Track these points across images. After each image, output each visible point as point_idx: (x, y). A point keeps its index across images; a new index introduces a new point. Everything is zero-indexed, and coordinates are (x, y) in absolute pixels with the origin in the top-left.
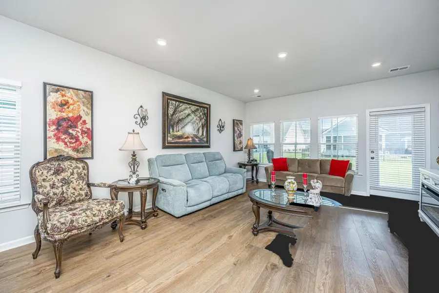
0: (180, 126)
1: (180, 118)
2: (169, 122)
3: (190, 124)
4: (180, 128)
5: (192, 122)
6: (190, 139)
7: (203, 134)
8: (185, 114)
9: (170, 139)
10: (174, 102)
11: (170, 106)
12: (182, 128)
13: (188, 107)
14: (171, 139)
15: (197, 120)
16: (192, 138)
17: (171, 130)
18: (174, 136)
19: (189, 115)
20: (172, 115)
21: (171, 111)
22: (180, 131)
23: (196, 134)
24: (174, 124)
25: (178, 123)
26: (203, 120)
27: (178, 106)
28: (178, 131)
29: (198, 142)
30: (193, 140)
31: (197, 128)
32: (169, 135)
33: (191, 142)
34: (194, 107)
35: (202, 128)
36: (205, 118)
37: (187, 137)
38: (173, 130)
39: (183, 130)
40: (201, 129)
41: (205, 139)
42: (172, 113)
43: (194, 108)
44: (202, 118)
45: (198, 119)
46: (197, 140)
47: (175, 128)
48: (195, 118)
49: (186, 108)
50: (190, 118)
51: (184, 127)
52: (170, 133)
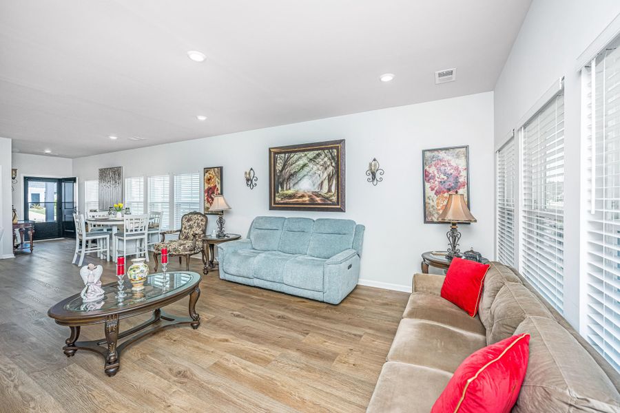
0: (292, 182)
1: (292, 172)
2: (276, 179)
3: (306, 177)
4: (292, 185)
5: (309, 174)
6: (307, 199)
7: (329, 190)
8: (298, 166)
9: (277, 199)
10: (283, 155)
11: (278, 162)
12: (294, 185)
13: (303, 155)
14: (280, 199)
15: (318, 169)
16: (309, 196)
17: (280, 189)
18: (283, 195)
19: (305, 165)
20: (281, 171)
21: (279, 167)
22: (292, 189)
23: (317, 190)
24: (284, 180)
25: (289, 178)
26: (331, 168)
27: (288, 158)
28: (290, 189)
29: (319, 202)
30: (312, 199)
31: (320, 182)
32: (277, 194)
33: (307, 202)
34: (312, 152)
35: (329, 182)
36: (334, 164)
37: (303, 196)
38: (282, 188)
39: (296, 186)
40: (326, 183)
41: (334, 199)
42: (280, 169)
43: (311, 154)
44: (328, 166)
45: (320, 168)
46: (317, 199)
47: (285, 185)
48: (315, 168)
49: (300, 158)
50: (307, 169)
51: (297, 183)
52: (278, 192)
